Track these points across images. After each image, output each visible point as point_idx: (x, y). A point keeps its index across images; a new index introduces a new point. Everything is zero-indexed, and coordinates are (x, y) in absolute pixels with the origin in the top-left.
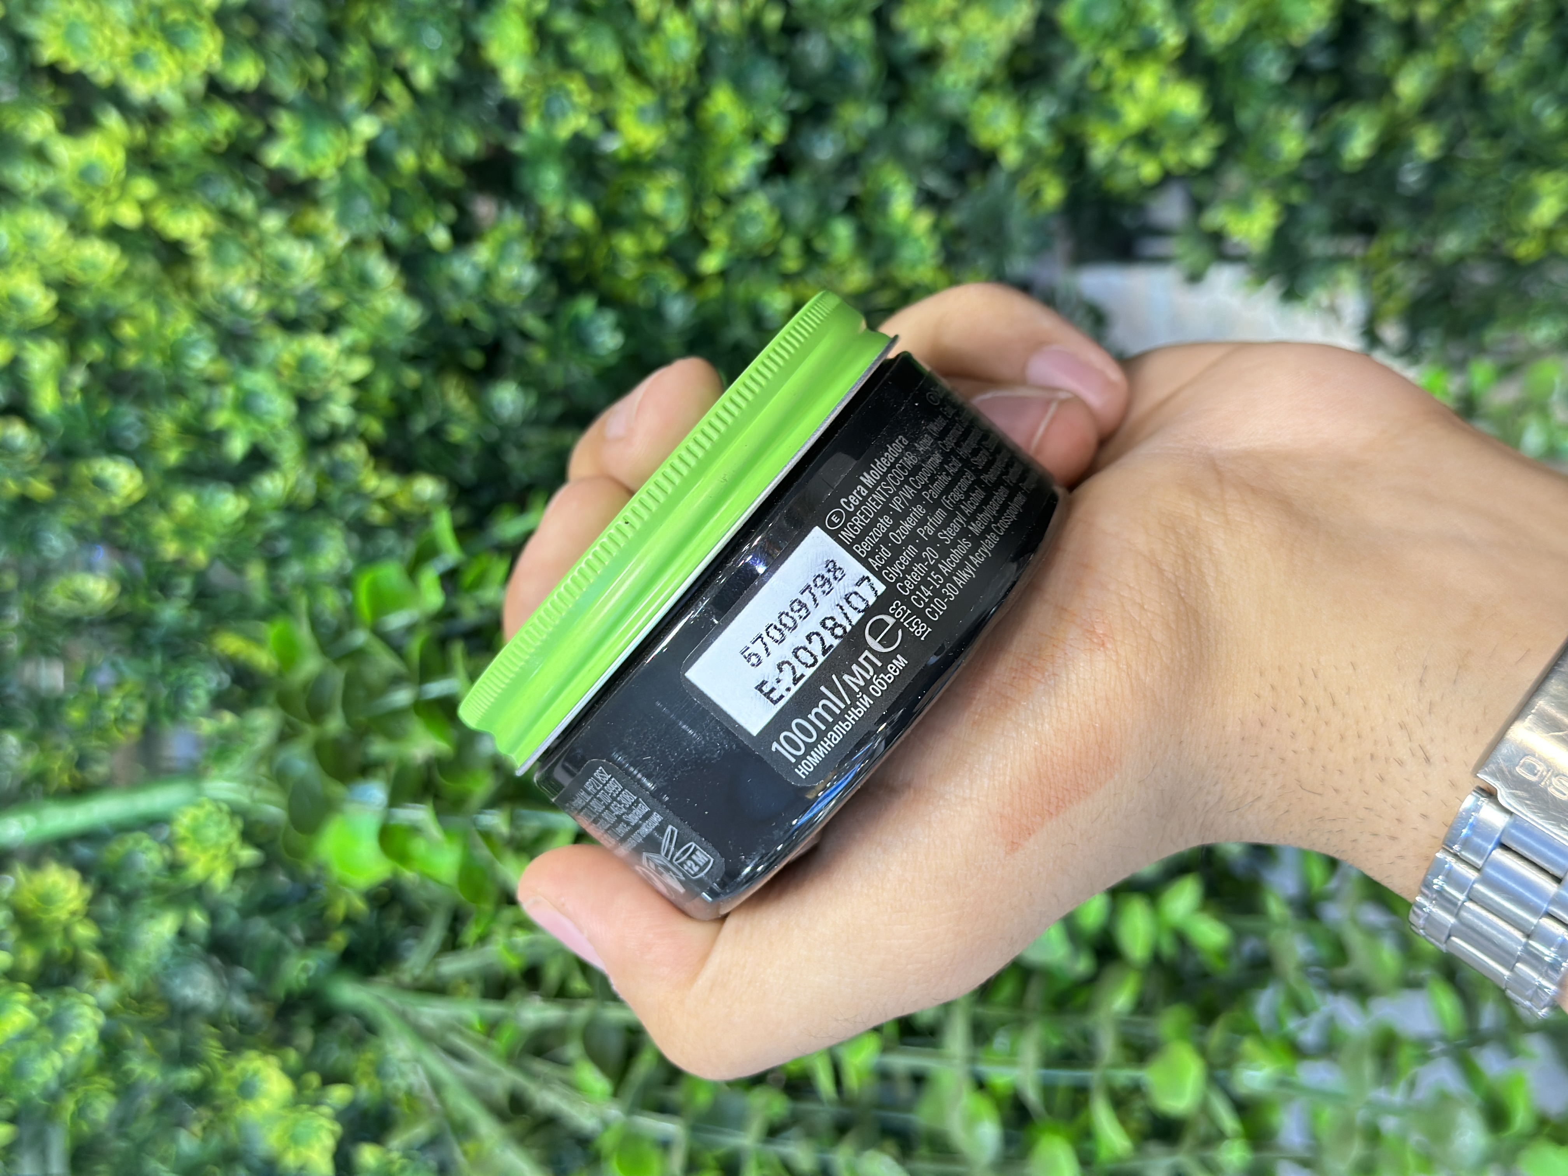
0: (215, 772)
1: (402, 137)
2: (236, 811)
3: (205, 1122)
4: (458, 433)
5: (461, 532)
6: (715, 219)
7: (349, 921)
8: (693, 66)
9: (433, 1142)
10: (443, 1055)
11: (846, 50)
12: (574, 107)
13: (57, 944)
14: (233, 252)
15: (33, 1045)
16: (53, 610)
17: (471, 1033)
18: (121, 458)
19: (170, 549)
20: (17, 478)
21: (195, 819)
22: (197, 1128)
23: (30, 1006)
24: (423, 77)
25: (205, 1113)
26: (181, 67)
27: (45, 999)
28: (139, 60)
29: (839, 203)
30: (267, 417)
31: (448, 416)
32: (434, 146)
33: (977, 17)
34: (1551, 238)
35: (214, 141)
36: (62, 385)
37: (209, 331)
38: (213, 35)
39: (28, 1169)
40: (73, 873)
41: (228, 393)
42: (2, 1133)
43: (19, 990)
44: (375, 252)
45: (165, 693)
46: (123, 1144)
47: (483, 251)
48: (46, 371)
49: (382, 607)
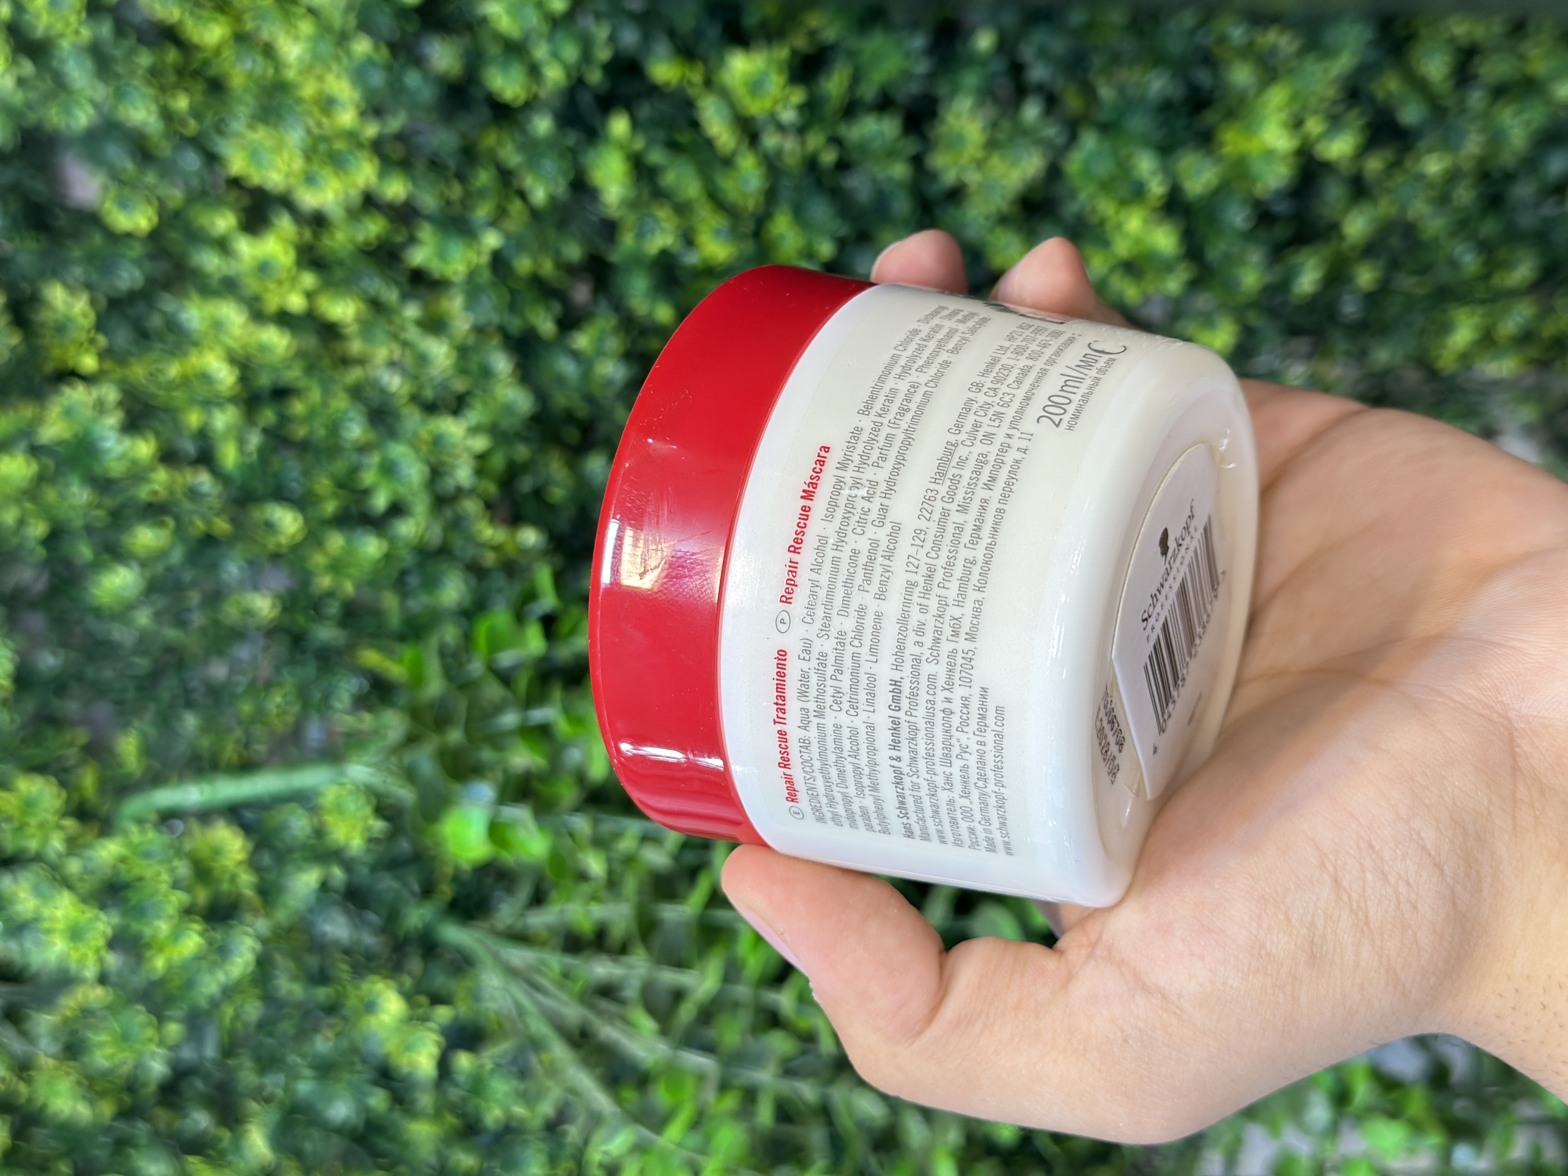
0: (354, 758)
1: (521, 246)
2: (370, 792)
3: (337, 1029)
4: (558, 493)
5: (559, 579)
7: (456, 878)
8: (762, 199)
9: (515, 1056)
10: (526, 987)
11: (887, 187)
12: (663, 230)
13: (225, 887)
14: (379, 334)
15: (204, 964)
16: (228, 622)
17: (550, 974)
18: (285, 504)
19: (325, 582)
20: (204, 518)
21: (339, 797)
22: (330, 1034)
23: (201, 934)
24: (539, 195)
25: (337, 1023)
26: (345, 187)
27: (214, 929)
28: (310, 180)
30: (405, 479)
31: (549, 481)
32: (546, 255)
33: (997, 164)
34: (1466, 358)
35: (367, 243)
36: (241, 442)
37: (362, 408)
38: (371, 160)
39: (187, 1054)
40: (237, 829)
41: (374, 459)
42: (174, 1030)
43: (195, 921)
44: (496, 341)
45: (317, 695)
46: (269, 1041)
47: (582, 341)
48: (228, 430)
49: (495, 645)
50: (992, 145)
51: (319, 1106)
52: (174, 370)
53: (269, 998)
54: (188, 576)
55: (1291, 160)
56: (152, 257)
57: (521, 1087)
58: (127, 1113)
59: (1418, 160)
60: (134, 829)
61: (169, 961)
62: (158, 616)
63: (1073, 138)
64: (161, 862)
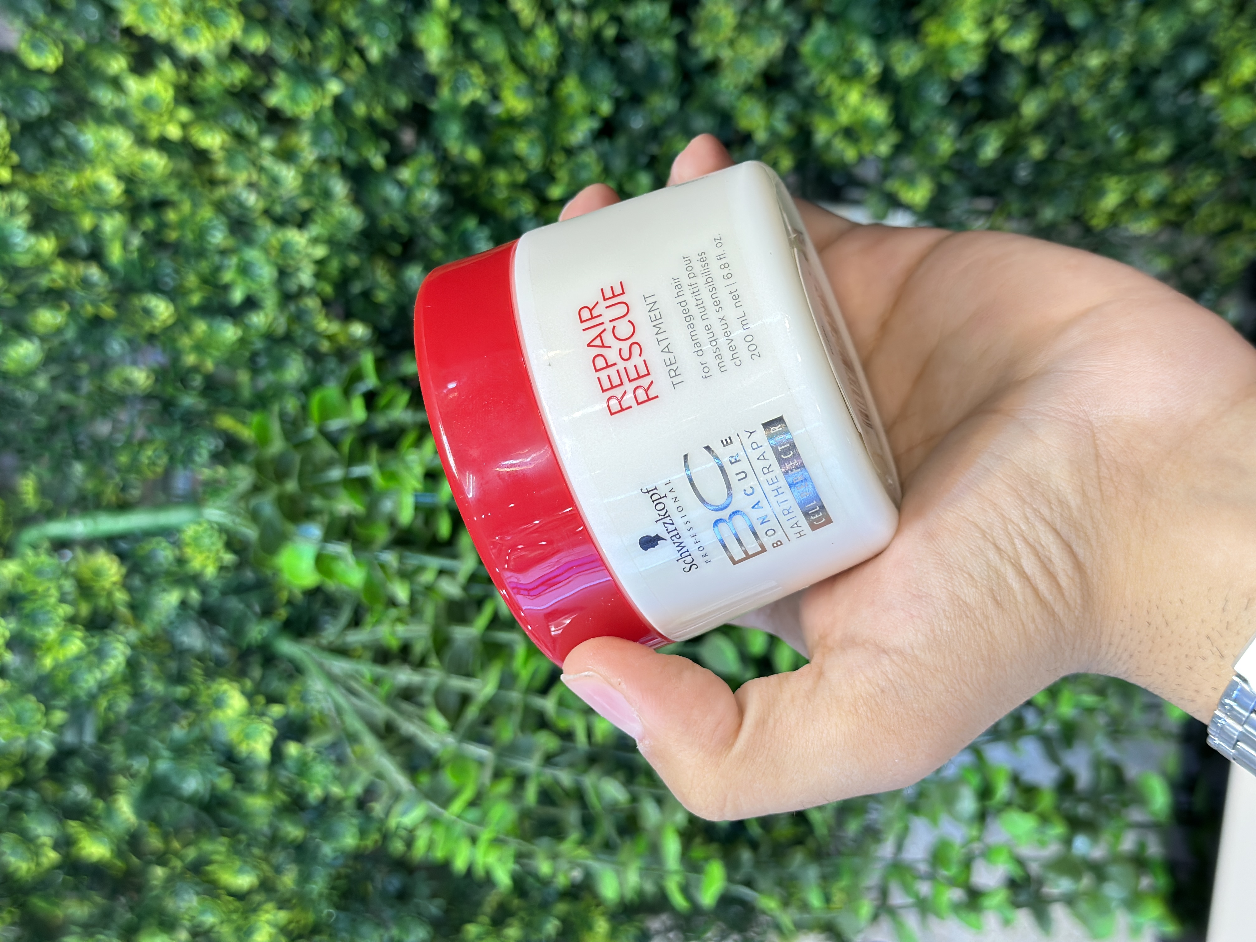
0: (210, 503)
1: (358, 93)
2: (222, 529)
3: (190, 720)
4: (381, 296)
5: (379, 363)
6: (561, 165)
7: (290, 603)
8: (554, 63)
9: (334, 746)
10: (344, 691)
11: (656, 59)
12: (473, 84)
13: (102, 602)
14: (241, 160)
15: (84, 664)
16: (111, 389)
17: (363, 681)
18: (160, 295)
19: (190, 359)
20: (94, 303)
21: (196, 532)
22: (184, 723)
23: (83, 640)
24: (374, 53)
25: (191, 715)
26: (215, 38)
27: (93, 636)
28: (187, 31)
29: (644, 160)
30: (258, 279)
31: (375, 285)
32: (378, 102)
33: (745, 44)
34: (1113, 217)
35: (233, 85)
36: (125, 245)
37: (224, 219)
38: (237, 18)
39: (70, 737)
40: (115, 557)
41: (234, 261)
42: (59, 717)
43: (76, 629)
44: (335, 170)
45: (181, 450)
46: (135, 728)
47: (406, 174)
48: (115, 233)
49: (326, 413)
50: (741, 28)
51: (175, 780)
52: (72, 182)
53: (138, 695)
54: (79, 350)
55: (981, 51)
56: (58, 90)
57: (338, 771)
58: (19, 784)
59: (1082, 55)
60: (29, 553)
61: (55, 659)
62: (54, 380)
63: (807, 25)
64: (50, 580)
